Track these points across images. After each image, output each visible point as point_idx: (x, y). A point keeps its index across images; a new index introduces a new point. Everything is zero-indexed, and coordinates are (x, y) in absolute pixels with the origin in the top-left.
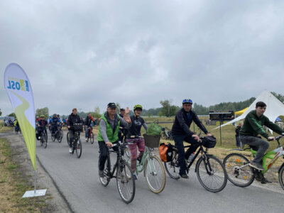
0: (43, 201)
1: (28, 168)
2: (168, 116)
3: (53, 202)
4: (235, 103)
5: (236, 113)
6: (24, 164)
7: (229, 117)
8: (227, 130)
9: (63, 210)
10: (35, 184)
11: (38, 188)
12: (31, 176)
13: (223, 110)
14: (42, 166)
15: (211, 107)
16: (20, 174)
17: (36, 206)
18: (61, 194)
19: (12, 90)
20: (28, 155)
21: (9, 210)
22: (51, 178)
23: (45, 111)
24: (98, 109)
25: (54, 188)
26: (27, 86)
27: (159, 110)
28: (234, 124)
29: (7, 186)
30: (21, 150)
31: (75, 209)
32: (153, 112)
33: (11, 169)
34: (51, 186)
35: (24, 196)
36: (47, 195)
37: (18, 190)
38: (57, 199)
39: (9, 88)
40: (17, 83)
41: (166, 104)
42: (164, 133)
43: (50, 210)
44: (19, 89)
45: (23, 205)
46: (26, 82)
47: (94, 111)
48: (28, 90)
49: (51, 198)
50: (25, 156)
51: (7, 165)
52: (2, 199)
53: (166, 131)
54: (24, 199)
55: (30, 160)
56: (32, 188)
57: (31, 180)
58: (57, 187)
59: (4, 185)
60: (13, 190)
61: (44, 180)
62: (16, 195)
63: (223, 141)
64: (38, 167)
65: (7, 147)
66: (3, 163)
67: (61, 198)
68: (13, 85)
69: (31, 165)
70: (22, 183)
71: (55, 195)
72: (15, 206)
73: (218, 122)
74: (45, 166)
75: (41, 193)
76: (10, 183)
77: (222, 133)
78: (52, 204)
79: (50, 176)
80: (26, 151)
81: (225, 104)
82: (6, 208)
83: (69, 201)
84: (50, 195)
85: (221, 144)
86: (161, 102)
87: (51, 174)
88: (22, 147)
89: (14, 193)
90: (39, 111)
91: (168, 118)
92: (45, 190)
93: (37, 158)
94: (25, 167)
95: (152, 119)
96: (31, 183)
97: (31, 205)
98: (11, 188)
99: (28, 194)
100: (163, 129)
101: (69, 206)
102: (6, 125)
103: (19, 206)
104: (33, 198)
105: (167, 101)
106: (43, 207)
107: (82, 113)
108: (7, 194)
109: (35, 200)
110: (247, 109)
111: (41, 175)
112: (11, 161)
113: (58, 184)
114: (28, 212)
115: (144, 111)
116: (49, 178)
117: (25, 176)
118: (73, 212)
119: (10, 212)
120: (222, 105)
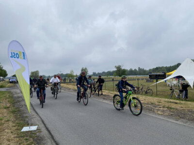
0: (35, 134)
1: (25, 111)
2: (120, 76)
3: (42, 134)
4: (166, 67)
5: (167, 74)
6: (22, 109)
7: (164, 76)
8: (161, 85)
9: (49, 140)
10: (30, 123)
11: (32, 125)
12: (27, 117)
13: (159, 72)
14: (34, 110)
15: (150, 70)
16: (20, 115)
17: (31, 137)
18: (47, 129)
19: (13, 58)
21: (12, 140)
22: (41, 118)
23: (37, 72)
24: (72, 71)
25: (43, 125)
26: (24, 56)
27: (114, 72)
28: (166, 81)
29: (11, 124)
30: (21, 99)
31: (57, 139)
32: (110, 73)
33: (13, 112)
34: (41, 124)
35: (22, 131)
36: (37, 129)
37: (18, 126)
38: (44, 132)
40: (17, 54)
41: (119, 68)
43: (40, 140)
44: (18, 58)
45: (21, 137)
46: (23, 53)
48: (24, 58)
49: (40, 132)
50: (22, 103)
51: (11, 109)
52: (8, 133)
54: (24, 132)
55: (26, 106)
56: (28, 125)
57: (27, 120)
58: (45, 124)
59: (8, 123)
60: (15, 127)
61: (36, 119)
62: (17, 129)
63: (158, 93)
64: (32, 111)
65: (11, 97)
66: (8, 108)
67: (47, 132)
68: (14, 55)
69: (27, 109)
70: (21, 122)
71: (43, 129)
72: (16, 137)
73: (155, 80)
74: (36, 110)
75: (34, 128)
76: (13, 122)
77: (158, 88)
78: (41, 136)
80: (24, 100)
81: (160, 68)
82: (10, 138)
83: (53, 134)
84: (40, 130)
85: (157, 95)
86: (116, 67)
87: (40, 115)
88: (21, 97)
89: (16, 128)
90: (32, 73)
92: (37, 126)
93: (31, 105)
94: (23, 111)
95: (109, 78)
96: (27, 122)
97: (27, 136)
98: (14, 125)
99: (25, 129)
101: (52, 137)
102: (11, 82)
103: (19, 137)
104: (27, 132)
105: (120, 66)
106: (35, 138)
107: (62, 74)
108: (11, 129)
109: (29, 133)
110: (175, 71)
111: (34, 116)
112: (14, 106)
113: (45, 122)
114: (25, 141)
115: (104, 72)
116: (39, 119)
117: (23, 117)
118: (55, 142)
119: (13, 141)
120: (157, 68)
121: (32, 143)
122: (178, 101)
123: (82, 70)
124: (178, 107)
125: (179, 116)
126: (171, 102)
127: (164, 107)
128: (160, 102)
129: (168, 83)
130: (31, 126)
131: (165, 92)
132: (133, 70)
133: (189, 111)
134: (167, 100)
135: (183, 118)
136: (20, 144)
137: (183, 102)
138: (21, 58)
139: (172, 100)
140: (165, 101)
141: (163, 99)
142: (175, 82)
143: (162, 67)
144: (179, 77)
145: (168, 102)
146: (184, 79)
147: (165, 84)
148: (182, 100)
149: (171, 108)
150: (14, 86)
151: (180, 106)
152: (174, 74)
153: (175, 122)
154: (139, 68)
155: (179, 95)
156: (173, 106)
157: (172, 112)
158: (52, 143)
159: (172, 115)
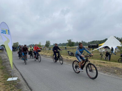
0: (16, 82)
1: (9, 68)
2: (70, 46)
3: (21, 82)
4: (99, 41)
5: (99, 45)
6: (8, 66)
7: (97, 47)
8: (95, 52)
9: (25, 86)
12: (10, 72)
13: (94, 44)
14: (16, 67)
15: (89, 42)
16: (6, 71)
17: (13, 84)
18: (24, 79)
19: (3, 34)
20: (10, 63)
22: (20, 72)
23: (17, 43)
24: (40, 43)
25: (21, 77)
26: (9, 32)
27: (66, 43)
28: (98, 49)
30: (7, 60)
31: (30, 85)
32: (64, 44)
33: (2, 69)
34: (20, 76)
35: (8, 80)
36: (18, 79)
37: (5, 78)
38: (22, 81)
39: (2, 33)
40: (5, 31)
41: (70, 41)
42: (69, 53)
43: (19, 86)
44: (5, 33)
45: (7, 84)
46: (8, 30)
47: (38, 44)
48: (9, 34)
50: (8, 63)
53: (70, 53)
54: (8, 81)
56: (11, 77)
57: (11, 73)
58: (22, 76)
60: (3, 78)
61: (17, 73)
62: (4, 80)
64: (14, 68)
65: (1, 59)
67: (24, 81)
68: (3, 32)
69: (11, 66)
70: (7, 75)
71: (21, 79)
72: (3, 84)
73: (92, 49)
74: (17, 67)
75: (15, 79)
76: (1, 75)
78: (20, 84)
79: (19, 72)
80: (9, 61)
81: (95, 41)
83: (27, 82)
84: (19, 80)
85: (93, 58)
86: (68, 40)
87: (19, 71)
88: (7, 59)
90: (14, 44)
91: (71, 47)
92: (17, 78)
93: (13, 64)
95: (64, 47)
96: (11, 75)
97: (11, 84)
98: (2, 77)
99: (10, 79)
100: (68, 52)
101: (27, 84)
103: (5, 85)
104: (12, 81)
105: (71, 40)
106: (16, 85)
107: (34, 45)
109: (12, 82)
110: (104, 43)
111: (15, 71)
112: (2, 65)
113: (23, 75)
114: (9, 87)
115: (60, 44)
116: (19, 73)
117: (8, 72)
118: (29, 87)
119: (2, 87)
120: (93, 42)
121: (14, 88)
122: (105, 62)
123: (47, 42)
124: (105, 65)
125: (106, 70)
126: (101, 62)
127: (97, 65)
128: (94, 62)
129: (100, 51)
130: (13, 77)
131: (97, 56)
132: (79, 42)
133: (112, 67)
134: (99, 61)
135: (108, 72)
136: (6, 89)
137: (109, 62)
138: (7, 34)
139: (102, 61)
140: (98, 62)
141: (97, 61)
142: (104, 50)
143: (97, 41)
144: (106, 47)
145: (100, 62)
146: (109, 48)
147: (98, 51)
148: (108, 61)
149: (101, 66)
150: (2, 52)
151: (106, 64)
152: (103, 45)
153: (103, 74)
154: (82, 41)
155: (106, 58)
156: (103, 64)
157: (102, 68)
158: (27, 88)
159: (102, 70)
